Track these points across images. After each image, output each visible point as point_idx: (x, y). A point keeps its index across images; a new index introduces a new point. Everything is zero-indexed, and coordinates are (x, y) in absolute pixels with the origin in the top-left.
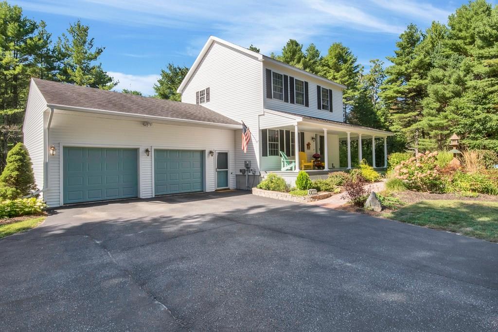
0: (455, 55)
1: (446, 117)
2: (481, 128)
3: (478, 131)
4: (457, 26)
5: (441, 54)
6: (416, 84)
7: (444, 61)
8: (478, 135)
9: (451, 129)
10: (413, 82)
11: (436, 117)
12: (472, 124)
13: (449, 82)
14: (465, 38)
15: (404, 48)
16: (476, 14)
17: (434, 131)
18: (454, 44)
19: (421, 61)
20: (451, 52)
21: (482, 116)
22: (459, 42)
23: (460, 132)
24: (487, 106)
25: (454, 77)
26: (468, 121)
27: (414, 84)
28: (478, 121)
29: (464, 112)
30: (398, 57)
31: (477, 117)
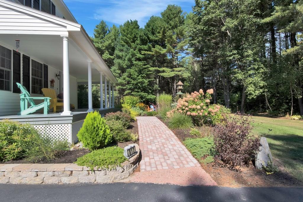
0: (126, 46)
1: (124, 79)
2: (141, 86)
3: (139, 88)
4: (126, 31)
5: (120, 43)
6: (108, 57)
7: (121, 47)
8: (139, 90)
9: (127, 86)
10: (106, 56)
11: (119, 78)
12: (137, 84)
13: (125, 60)
14: (130, 38)
15: (99, 34)
16: (135, 28)
17: (119, 86)
18: (126, 40)
19: (110, 45)
20: (125, 44)
21: (141, 80)
22: (128, 39)
23: (131, 87)
24: (143, 75)
25: (128, 57)
26: (135, 82)
27: (106, 57)
28: (139, 83)
29: (134, 77)
30: (96, 38)
31: (139, 81)
